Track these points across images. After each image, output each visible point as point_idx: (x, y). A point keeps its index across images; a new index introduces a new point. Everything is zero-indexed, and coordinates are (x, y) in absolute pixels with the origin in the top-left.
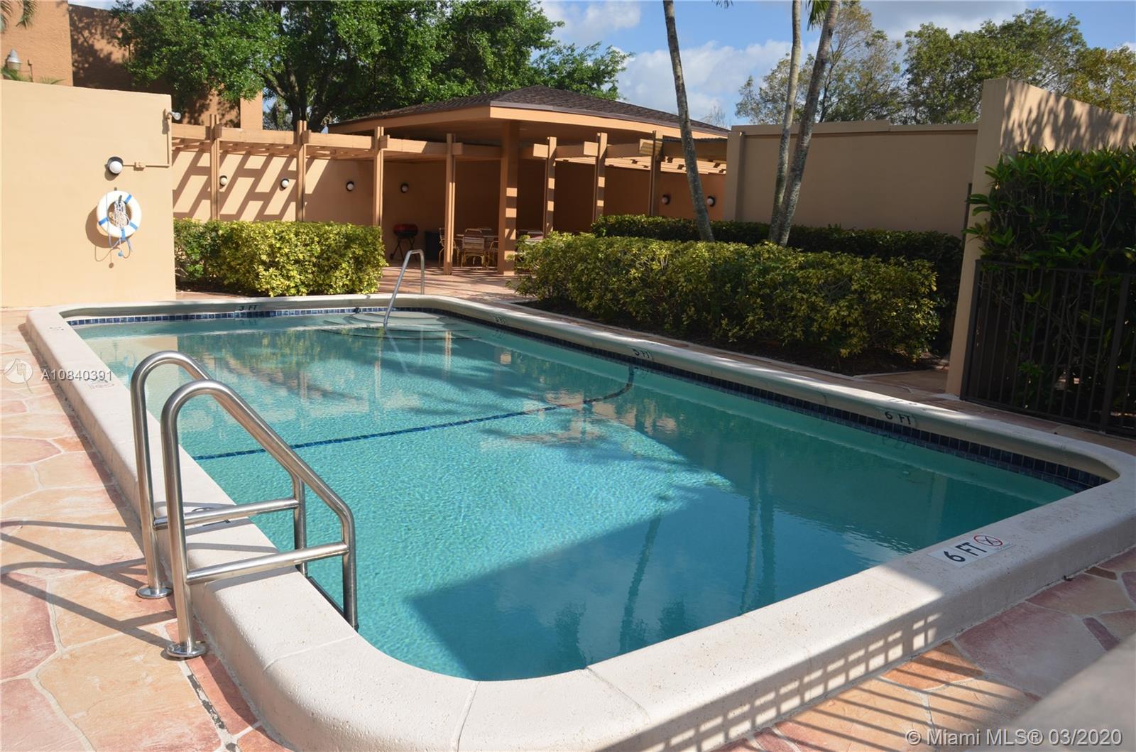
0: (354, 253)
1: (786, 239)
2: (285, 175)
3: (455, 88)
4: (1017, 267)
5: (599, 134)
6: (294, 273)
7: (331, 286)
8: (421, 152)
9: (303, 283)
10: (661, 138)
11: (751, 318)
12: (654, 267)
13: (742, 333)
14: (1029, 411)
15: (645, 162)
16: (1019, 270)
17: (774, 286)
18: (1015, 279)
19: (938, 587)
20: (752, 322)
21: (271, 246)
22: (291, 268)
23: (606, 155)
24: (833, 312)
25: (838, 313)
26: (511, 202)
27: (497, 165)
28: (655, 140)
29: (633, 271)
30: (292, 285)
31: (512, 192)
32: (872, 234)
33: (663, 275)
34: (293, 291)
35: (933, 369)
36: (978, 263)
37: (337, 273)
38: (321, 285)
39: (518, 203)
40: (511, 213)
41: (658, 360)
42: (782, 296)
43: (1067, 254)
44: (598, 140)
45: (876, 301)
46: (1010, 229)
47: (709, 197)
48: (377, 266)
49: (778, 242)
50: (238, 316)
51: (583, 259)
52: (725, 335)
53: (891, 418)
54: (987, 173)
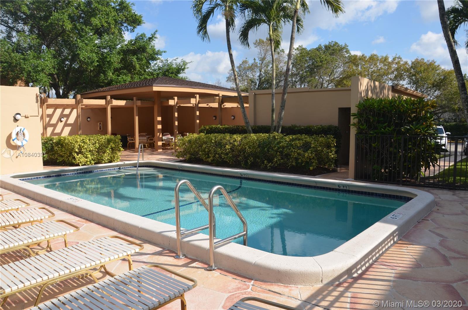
0: (111, 146)
1: (280, 131)
2: (62, 116)
3: (124, 77)
4: (369, 135)
5: (196, 95)
6: (89, 156)
7: (103, 160)
8: (124, 105)
9: (92, 159)
10: (221, 96)
11: (276, 160)
12: (236, 144)
13: (273, 165)
14: (377, 181)
15: (215, 105)
16: (369, 136)
17: (283, 147)
18: (368, 139)
19: (396, 224)
20: (276, 161)
21: (79, 145)
22: (88, 154)
23: (199, 103)
24: (306, 155)
25: (308, 155)
26: (159, 123)
27: (153, 108)
28: (219, 97)
29: (227, 146)
30: (88, 160)
31: (159, 119)
32: (309, 127)
33: (240, 147)
34: (88, 163)
35: (337, 172)
36: (356, 135)
37: (105, 155)
38: (99, 160)
39: (162, 123)
40: (160, 127)
41: (250, 177)
42: (286, 151)
43: (384, 131)
44: (196, 98)
45: (319, 150)
46: (365, 124)
47: (232, 116)
48: (120, 151)
49: (278, 132)
50: (76, 174)
51: (205, 143)
52: (266, 166)
53: (340, 187)
54: (356, 106)
